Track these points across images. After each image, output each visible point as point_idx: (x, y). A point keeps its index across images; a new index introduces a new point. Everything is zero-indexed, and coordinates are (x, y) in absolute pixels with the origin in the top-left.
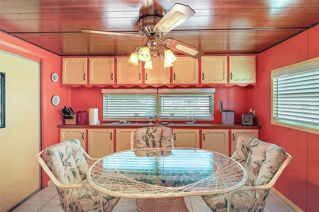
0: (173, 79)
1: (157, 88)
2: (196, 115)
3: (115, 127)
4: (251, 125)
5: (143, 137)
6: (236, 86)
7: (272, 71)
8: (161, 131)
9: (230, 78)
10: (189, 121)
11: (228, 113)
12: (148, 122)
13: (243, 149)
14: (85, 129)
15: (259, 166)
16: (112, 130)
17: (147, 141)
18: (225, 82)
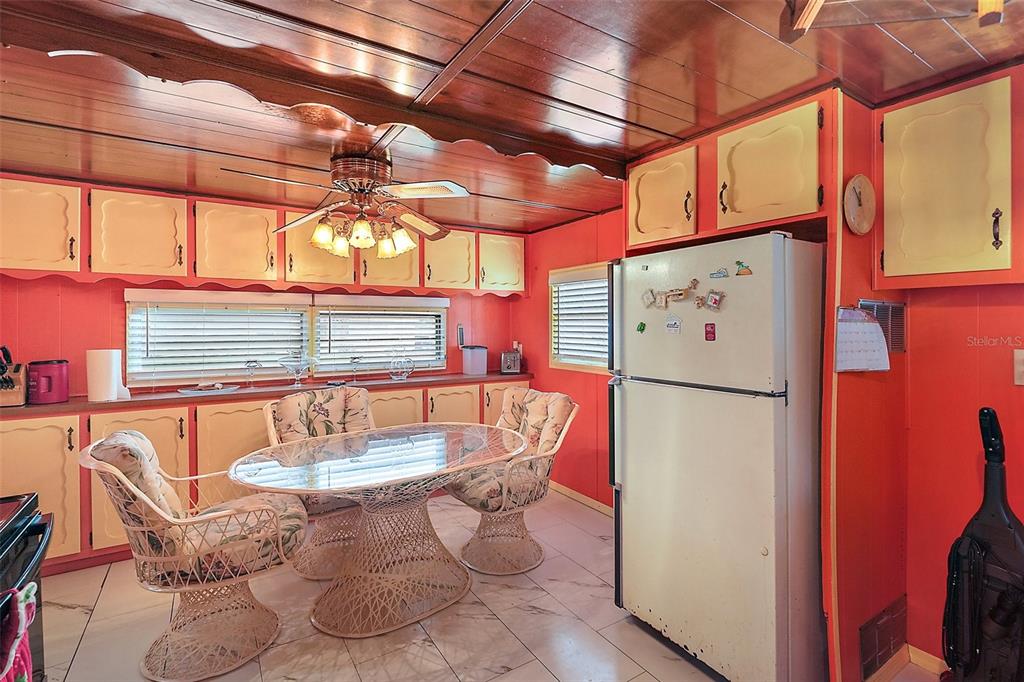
0: (362, 273)
1: (313, 293)
2: (413, 359)
3: (192, 403)
4: (516, 373)
5: (301, 414)
6: (491, 297)
7: (551, 272)
8: (343, 398)
9: (481, 279)
10: (396, 374)
11: (476, 350)
12: (292, 382)
13: (514, 410)
14: (78, 417)
15: (540, 430)
16: (183, 412)
17: (309, 424)
18: (471, 285)
